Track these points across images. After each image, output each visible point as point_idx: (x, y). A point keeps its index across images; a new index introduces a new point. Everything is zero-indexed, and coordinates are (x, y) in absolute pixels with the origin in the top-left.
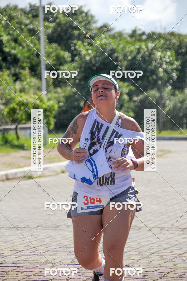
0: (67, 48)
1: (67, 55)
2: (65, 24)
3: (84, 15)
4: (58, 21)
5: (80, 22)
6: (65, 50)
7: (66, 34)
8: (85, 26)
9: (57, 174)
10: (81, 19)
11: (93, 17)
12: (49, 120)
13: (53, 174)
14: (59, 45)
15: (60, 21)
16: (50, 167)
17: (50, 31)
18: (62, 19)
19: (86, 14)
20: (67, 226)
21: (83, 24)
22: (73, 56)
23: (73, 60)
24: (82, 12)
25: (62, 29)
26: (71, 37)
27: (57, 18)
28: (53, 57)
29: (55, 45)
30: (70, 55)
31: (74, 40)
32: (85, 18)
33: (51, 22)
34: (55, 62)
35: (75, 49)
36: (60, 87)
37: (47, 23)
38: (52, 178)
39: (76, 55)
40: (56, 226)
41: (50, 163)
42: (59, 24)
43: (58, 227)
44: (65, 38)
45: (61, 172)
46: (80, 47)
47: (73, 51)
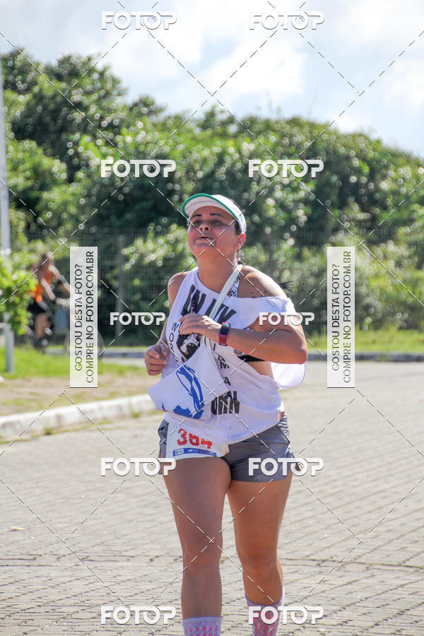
0: (59, 151)
1: (57, 167)
2: (54, 97)
3: (95, 76)
4: (36, 89)
5: (87, 93)
6: (53, 156)
7: (55, 120)
8: (98, 101)
9: (35, 438)
10: (89, 87)
11: (115, 81)
12: (16, 314)
13: (24, 437)
14: (39, 144)
15: (41, 90)
16: (19, 422)
17: (18, 112)
18: (47, 86)
19: (102, 74)
20: (56, 557)
21: (94, 97)
22: (72, 169)
23: (71, 180)
24: (91, 71)
25: (45, 108)
26: (66, 127)
27: (34, 83)
28: (24, 171)
29: (29, 144)
30: (64, 166)
31: (73, 133)
32: (99, 85)
33: (20, 92)
34: (30, 183)
35: (77, 154)
36: (43, 239)
37: (11, 95)
38: (23, 446)
39: (78, 168)
40: (32, 557)
41: (18, 411)
42: (39, 98)
43: (35, 559)
44: (52, 128)
45: (44, 432)
46: (86, 149)
47: (71, 158)
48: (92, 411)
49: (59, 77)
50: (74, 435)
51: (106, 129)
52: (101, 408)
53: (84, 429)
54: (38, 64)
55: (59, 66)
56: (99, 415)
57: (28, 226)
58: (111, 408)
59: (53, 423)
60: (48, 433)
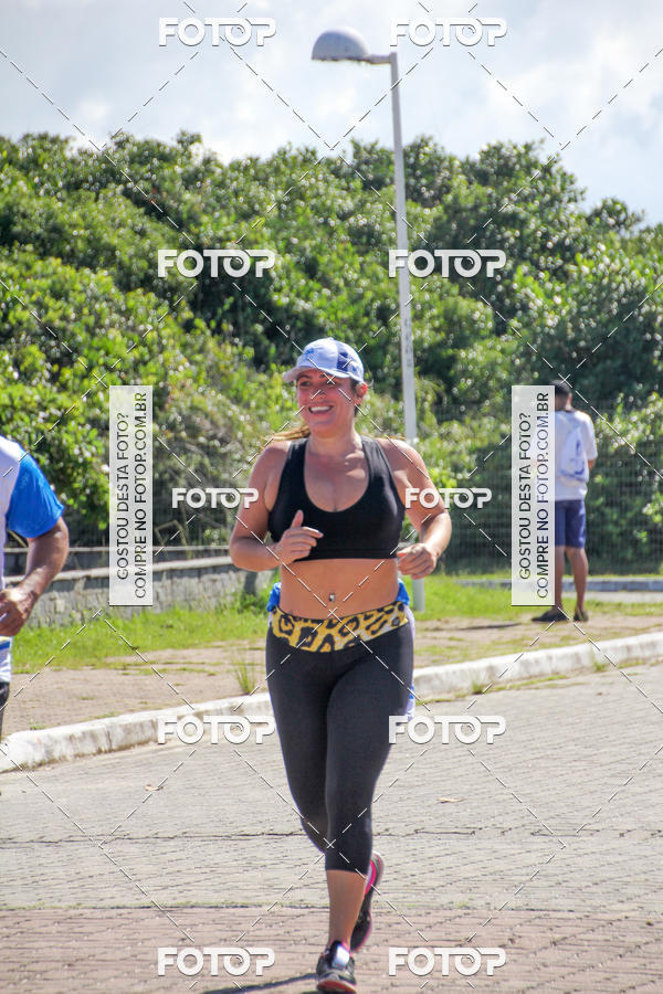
0: (483, 289)
1: (481, 313)
2: (476, 208)
3: (537, 173)
4: (449, 198)
5: (525, 200)
6: (474, 296)
8: (540, 212)
10: (526, 192)
11: (567, 179)
13: (445, 696)
14: (453, 280)
15: (456, 198)
16: (437, 675)
17: (422, 232)
18: (465, 192)
19: (547, 170)
20: (500, 830)
21: (534, 206)
23: (500, 329)
24: (530, 167)
25: (461, 225)
27: (446, 189)
28: (432, 318)
30: (489, 311)
32: (541, 186)
33: (425, 203)
34: (441, 336)
35: (509, 292)
36: (460, 419)
39: (511, 313)
40: (470, 831)
41: (435, 663)
42: (454, 210)
43: (474, 832)
45: (472, 691)
46: (523, 285)
47: (500, 298)
48: (537, 662)
49: (483, 178)
50: (513, 693)
51: (552, 252)
52: (550, 658)
53: (528, 686)
54: (451, 160)
55: (482, 161)
56: (547, 668)
57: (438, 402)
58: (564, 657)
59: (483, 678)
60: (478, 693)
